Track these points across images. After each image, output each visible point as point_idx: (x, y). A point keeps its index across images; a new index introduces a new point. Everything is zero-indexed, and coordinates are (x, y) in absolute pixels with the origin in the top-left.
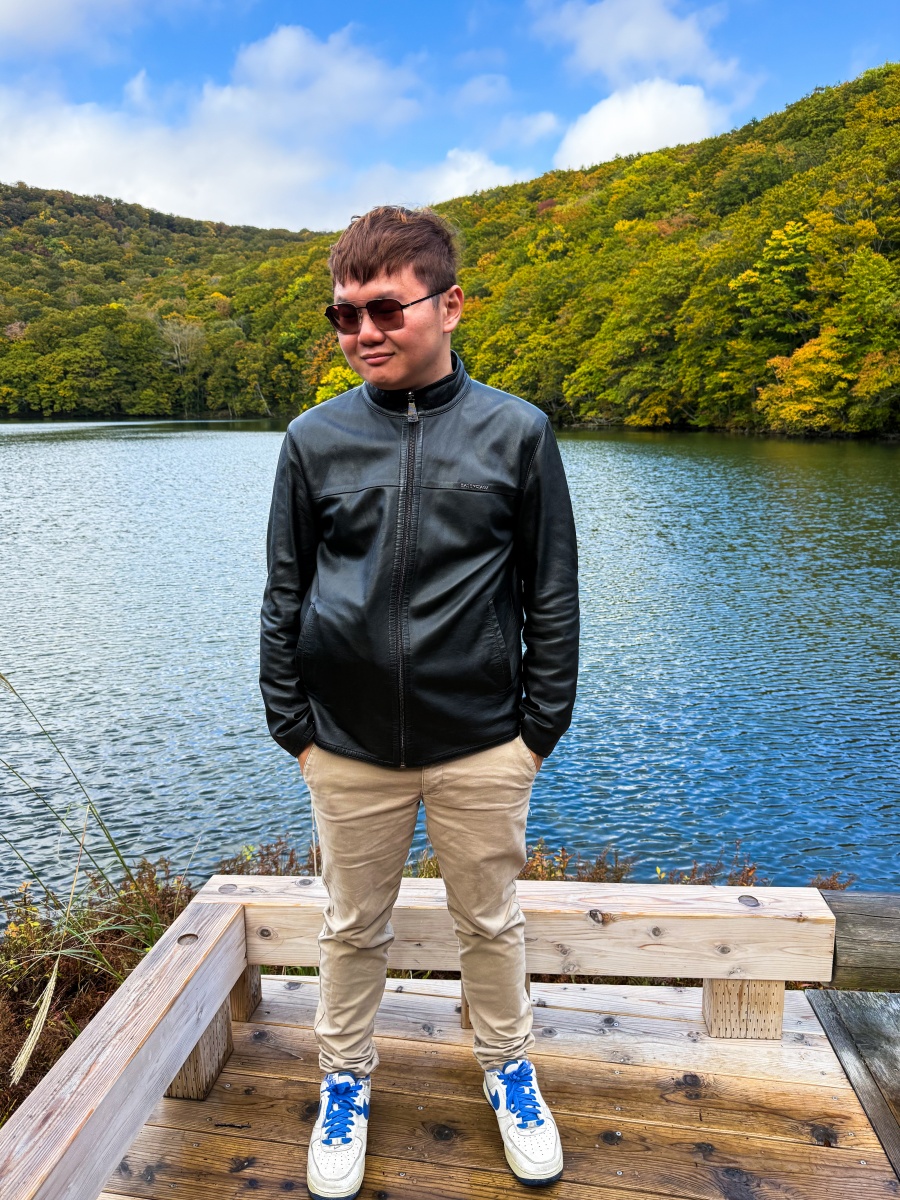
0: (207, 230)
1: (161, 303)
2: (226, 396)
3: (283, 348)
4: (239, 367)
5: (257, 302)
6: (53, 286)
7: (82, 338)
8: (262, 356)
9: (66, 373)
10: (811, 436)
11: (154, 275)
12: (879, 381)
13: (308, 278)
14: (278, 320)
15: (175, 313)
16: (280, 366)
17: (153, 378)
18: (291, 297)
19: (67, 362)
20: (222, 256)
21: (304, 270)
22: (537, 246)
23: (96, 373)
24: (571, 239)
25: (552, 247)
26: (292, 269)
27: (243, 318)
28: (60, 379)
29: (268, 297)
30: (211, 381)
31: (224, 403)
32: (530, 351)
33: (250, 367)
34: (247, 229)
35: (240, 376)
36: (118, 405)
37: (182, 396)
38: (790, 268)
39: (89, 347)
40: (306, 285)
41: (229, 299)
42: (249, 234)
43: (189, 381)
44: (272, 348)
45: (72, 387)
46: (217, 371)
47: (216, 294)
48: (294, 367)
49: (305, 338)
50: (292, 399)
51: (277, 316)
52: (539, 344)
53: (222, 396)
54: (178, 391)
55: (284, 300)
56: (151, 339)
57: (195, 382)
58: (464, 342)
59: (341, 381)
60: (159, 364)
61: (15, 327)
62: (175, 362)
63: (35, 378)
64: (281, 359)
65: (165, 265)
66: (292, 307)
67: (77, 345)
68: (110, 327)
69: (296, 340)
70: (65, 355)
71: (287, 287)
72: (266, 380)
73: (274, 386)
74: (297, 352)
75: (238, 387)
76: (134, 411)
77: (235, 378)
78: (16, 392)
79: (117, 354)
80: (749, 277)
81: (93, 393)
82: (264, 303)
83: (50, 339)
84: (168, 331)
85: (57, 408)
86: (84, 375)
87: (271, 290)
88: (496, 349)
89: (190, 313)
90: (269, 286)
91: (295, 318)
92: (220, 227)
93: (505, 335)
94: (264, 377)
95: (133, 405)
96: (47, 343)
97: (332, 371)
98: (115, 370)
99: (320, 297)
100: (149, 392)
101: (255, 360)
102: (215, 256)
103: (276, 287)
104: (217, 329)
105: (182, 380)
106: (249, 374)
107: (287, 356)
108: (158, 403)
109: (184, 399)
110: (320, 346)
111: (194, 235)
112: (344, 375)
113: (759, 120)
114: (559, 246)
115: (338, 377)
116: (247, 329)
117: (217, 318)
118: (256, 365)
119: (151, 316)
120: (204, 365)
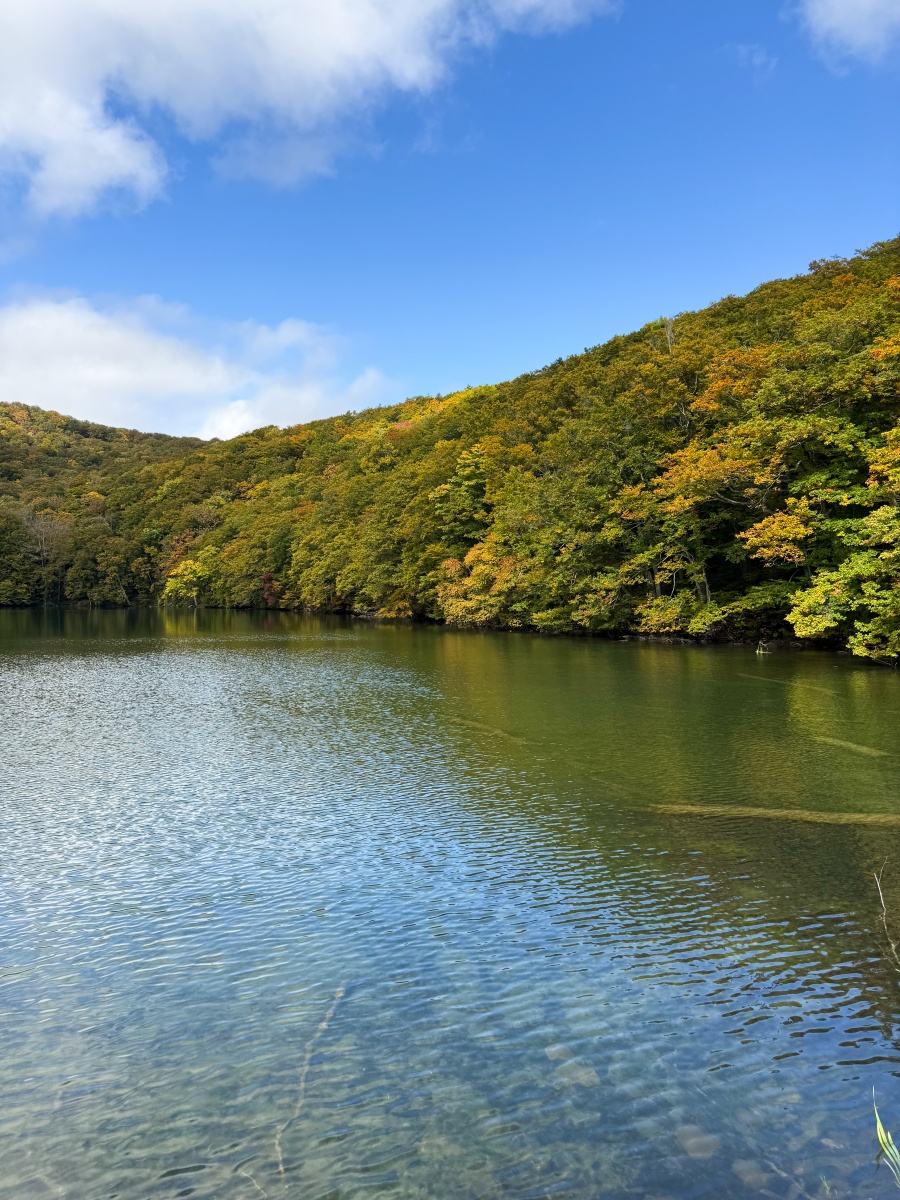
0: (120, 436)
1: (38, 501)
2: (84, 586)
3: (146, 542)
4: (99, 560)
5: (129, 501)
8: (123, 550)
11: (51, 475)
12: (507, 582)
13: (178, 480)
14: (144, 517)
15: (48, 510)
16: (140, 560)
17: (14, 570)
18: (159, 498)
20: (123, 460)
21: (177, 474)
22: (368, 460)
24: (399, 455)
25: (382, 460)
26: (167, 472)
27: (113, 515)
29: (139, 497)
30: (70, 573)
31: (81, 593)
32: (334, 550)
33: (108, 562)
34: (159, 437)
35: (99, 568)
37: (41, 587)
40: (175, 487)
41: (103, 497)
42: (160, 441)
43: (49, 573)
44: (134, 542)
46: (78, 563)
47: (92, 493)
48: (153, 560)
49: (166, 534)
50: (151, 590)
51: (143, 514)
52: (342, 544)
53: (81, 586)
54: (38, 581)
55: (153, 500)
56: (14, 533)
57: (55, 574)
58: (293, 540)
59: (191, 573)
60: (20, 556)
62: (38, 554)
64: (142, 553)
65: (66, 466)
66: (158, 505)
69: (157, 536)
71: (158, 488)
72: (126, 572)
73: (134, 578)
74: (160, 548)
75: (96, 579)
77: (93, 570)
80: (444, 488)
82: (135, 502)
84: (40, 527)
87: (142, 491)
88: (312, 548)
89: (64, 510)
90: (143, 486)
91: (159, 515)
92: (133, 434)
93: (319, 533)
94: (123, 570)
97: (182, 566)
99: (186, 498)
100: (8, 582)
101: (116, 553)
102: (117, 460)
103: (148, 488)
104: (86, 525)
105: (44, 571)
106: (108, 566)
107: (147, 550)
108: (15, 594)
109: (43, 590)
110: (178, 541)
111: (106, 440)
112: (194, 567)
114: (387, 460)
115: (188, 569)
116: (115, 525)
117: (88, 515)
118: (116, 558)
119: (22, 511)
120: (66, 558)
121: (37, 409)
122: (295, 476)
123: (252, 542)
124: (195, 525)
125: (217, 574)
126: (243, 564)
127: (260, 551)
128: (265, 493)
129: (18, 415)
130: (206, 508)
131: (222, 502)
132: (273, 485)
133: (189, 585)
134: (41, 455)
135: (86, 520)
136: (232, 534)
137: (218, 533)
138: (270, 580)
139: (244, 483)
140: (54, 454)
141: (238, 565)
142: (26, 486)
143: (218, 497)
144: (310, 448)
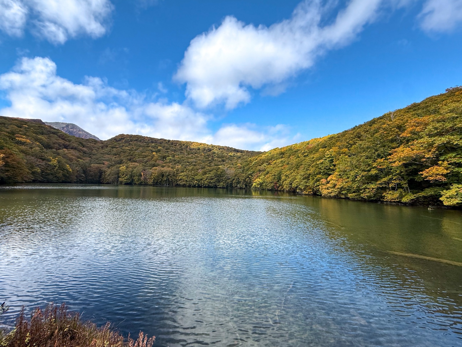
0: (245, 152)
1: (228, 166)
2: (237, 184)
3: (249, 175)
5: (246, 166)
6: (210, 163)
7: (211, 173)
9: (207, 179)
10: (330, 198)
11: (231, 160)
12: (340, 185)
13: (256, 161)
15: (230, 168)
16: (248, 179)
17: (223, 180)
18: (252, 165)
19: (207, 177)
21: (256, 159)
22: (301, 154)
23: (212, 179)
24: (309, 153)
25: (305, 154)
26: (254, 159)
28: (206, 180)
29: (248, 165)
30: (234, 181)
31: (236, 186)
32: (292, 176)
33: (241, 179)
34: (253, 151)
35: (240, 180)
36: (216, 185)
37: (228, 184)
38: (330, 159)
39: (212, 174)
41: (241, 165)
44: (247, 175)
45: (208, 182)
46: (235, 179)
47: (239, 164)
48: (251, 179)
50: (250, 185)
51: (249, 168)
52: (294, 175)
55: (251, 165)
56: (224, 173)
57: (231, 181)
58: (282, 174)
60: (225, 178)
61: (200, 170)
62: (228, 177)
63: (201, 180)
64: (248, 177)
65: (234, 159)
66: (252, 167)
67: (210, 174)
68: (217, 170)
69: (252, 173)
70: (207, 175)
71: (252, 163)
73: (246, 182)
74: (252, 176)
75: (239, 183)
76: (219, 187)
77: (238, 181)
78: (197, 182)
79: (216, 176)
80: (321, 161)
81: (212, 183)
83: (205, 172)
84: (228, 172)
85: (204, 185)
86: (210, 179)
88: (286, 176)
89: (233, 168)
90: (249, 162)
91: (252, 169)
92: (247, 151)
93: (288, 173)
94: (244, 181)
95: (218, 186)
96: (205, 173)
97: (257, 180)
98: (216, 179)
99: (258, 165)
100: (222, 183)
101: (243, 177)
102: (244, 157)
105: (229, 181)
108: (223, 185)
110: (256, 174)
111: (242, 153)
113: (357, 126)
114: (306, 154)
115: (258, 181)
116: (243, 171)
117: (238, 169)
118: (243, 178)
119: (225, 168)
120: (233, 178)
121: (229, 147)
122: (283, 159)
123: (272, 175)
124: (260, 171)
125: (264, 182)
126: (270, 179)
127: (274, 177)
128: (276, 163)
129: (225, 149)
130: (262, 167)
131: (266, 165)
132: (278, 161)
133: (258, 184)
134: (229, 157)
135: (237, 170)
136: (268, 173)
137: (265, 173)
138: (276, 183)
139: (271, 161)
140: (232, 156)
141: (269, 180)
142: (226, 163)
143: (265, 165)
144: (287, 152)
